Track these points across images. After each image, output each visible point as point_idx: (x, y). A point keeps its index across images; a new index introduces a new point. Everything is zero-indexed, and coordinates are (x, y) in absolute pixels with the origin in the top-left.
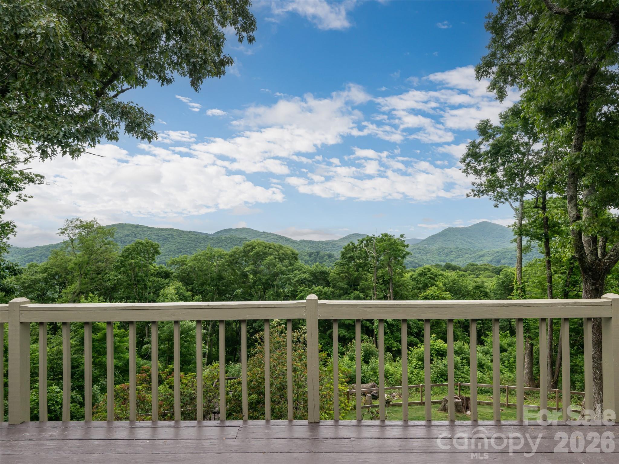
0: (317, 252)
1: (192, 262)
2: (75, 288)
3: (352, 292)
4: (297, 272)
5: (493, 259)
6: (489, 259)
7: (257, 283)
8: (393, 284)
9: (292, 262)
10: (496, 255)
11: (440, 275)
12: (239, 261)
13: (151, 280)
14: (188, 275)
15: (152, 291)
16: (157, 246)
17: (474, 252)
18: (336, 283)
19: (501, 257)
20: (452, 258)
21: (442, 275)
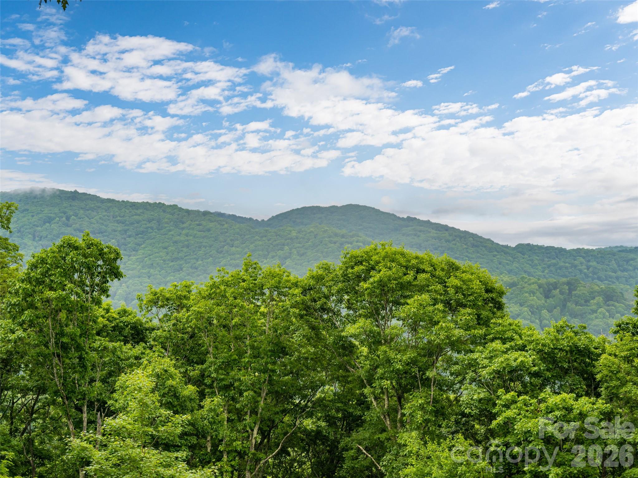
0: (568, 283)
1: (202, 303)
4: (497, 345)
7: (380, 371)
9: (485, 313)
12: (331, 304)
13: (96, 345)
14: (192, 336)
15: (98, 375)
16: (112, 256)
18: (618, 387)
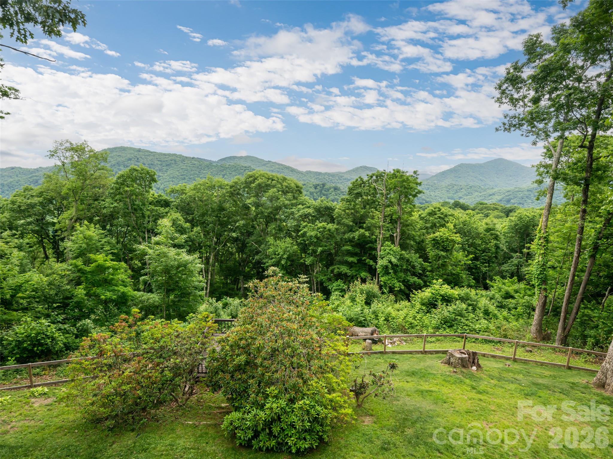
0: (322, 184)
1: (192, 192)
2: (71, 215)
3: (357, 230)
4: (300, 206)
5: (503, 198)
6: (499, 198)
7: (259, 216)
8: (401, 223)
9: (296, 195)
10: (506, 194)
11: (450, 215)
12: (241, 192)
13: (149, 208)
14: (188, 204)
15: (151, 220)
16: (153, 174)
17: (485, 190)
18: (340, 220)
19: (511, 197)
20: (461, 196)
21: (452, 215)
